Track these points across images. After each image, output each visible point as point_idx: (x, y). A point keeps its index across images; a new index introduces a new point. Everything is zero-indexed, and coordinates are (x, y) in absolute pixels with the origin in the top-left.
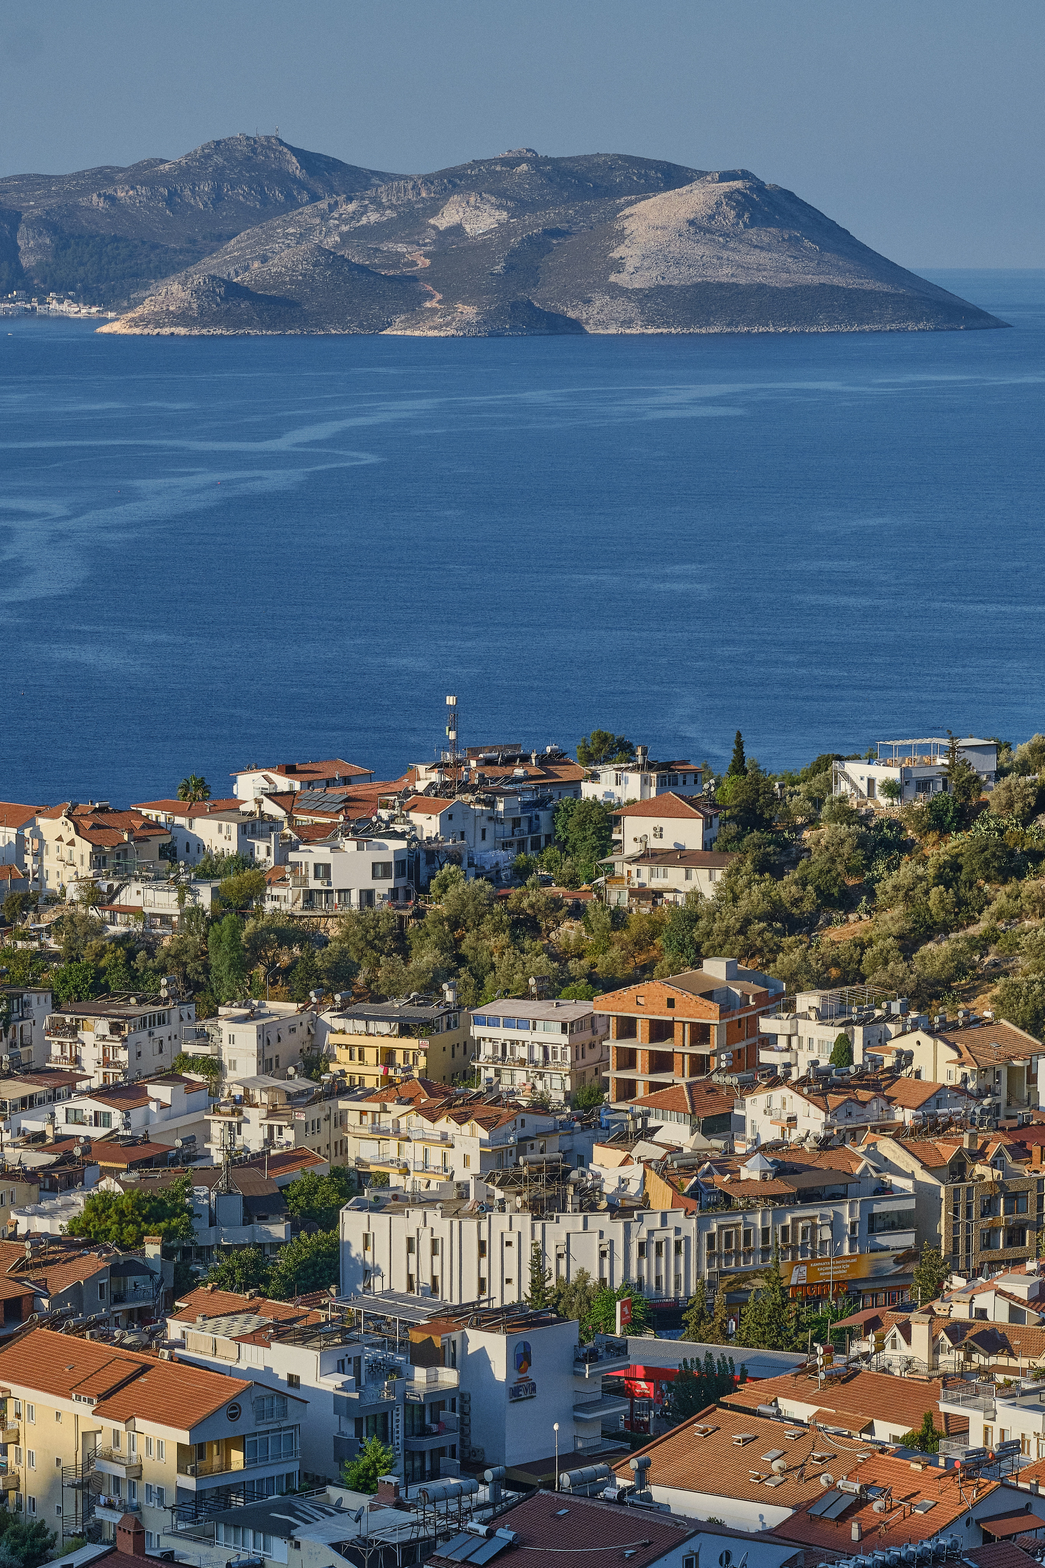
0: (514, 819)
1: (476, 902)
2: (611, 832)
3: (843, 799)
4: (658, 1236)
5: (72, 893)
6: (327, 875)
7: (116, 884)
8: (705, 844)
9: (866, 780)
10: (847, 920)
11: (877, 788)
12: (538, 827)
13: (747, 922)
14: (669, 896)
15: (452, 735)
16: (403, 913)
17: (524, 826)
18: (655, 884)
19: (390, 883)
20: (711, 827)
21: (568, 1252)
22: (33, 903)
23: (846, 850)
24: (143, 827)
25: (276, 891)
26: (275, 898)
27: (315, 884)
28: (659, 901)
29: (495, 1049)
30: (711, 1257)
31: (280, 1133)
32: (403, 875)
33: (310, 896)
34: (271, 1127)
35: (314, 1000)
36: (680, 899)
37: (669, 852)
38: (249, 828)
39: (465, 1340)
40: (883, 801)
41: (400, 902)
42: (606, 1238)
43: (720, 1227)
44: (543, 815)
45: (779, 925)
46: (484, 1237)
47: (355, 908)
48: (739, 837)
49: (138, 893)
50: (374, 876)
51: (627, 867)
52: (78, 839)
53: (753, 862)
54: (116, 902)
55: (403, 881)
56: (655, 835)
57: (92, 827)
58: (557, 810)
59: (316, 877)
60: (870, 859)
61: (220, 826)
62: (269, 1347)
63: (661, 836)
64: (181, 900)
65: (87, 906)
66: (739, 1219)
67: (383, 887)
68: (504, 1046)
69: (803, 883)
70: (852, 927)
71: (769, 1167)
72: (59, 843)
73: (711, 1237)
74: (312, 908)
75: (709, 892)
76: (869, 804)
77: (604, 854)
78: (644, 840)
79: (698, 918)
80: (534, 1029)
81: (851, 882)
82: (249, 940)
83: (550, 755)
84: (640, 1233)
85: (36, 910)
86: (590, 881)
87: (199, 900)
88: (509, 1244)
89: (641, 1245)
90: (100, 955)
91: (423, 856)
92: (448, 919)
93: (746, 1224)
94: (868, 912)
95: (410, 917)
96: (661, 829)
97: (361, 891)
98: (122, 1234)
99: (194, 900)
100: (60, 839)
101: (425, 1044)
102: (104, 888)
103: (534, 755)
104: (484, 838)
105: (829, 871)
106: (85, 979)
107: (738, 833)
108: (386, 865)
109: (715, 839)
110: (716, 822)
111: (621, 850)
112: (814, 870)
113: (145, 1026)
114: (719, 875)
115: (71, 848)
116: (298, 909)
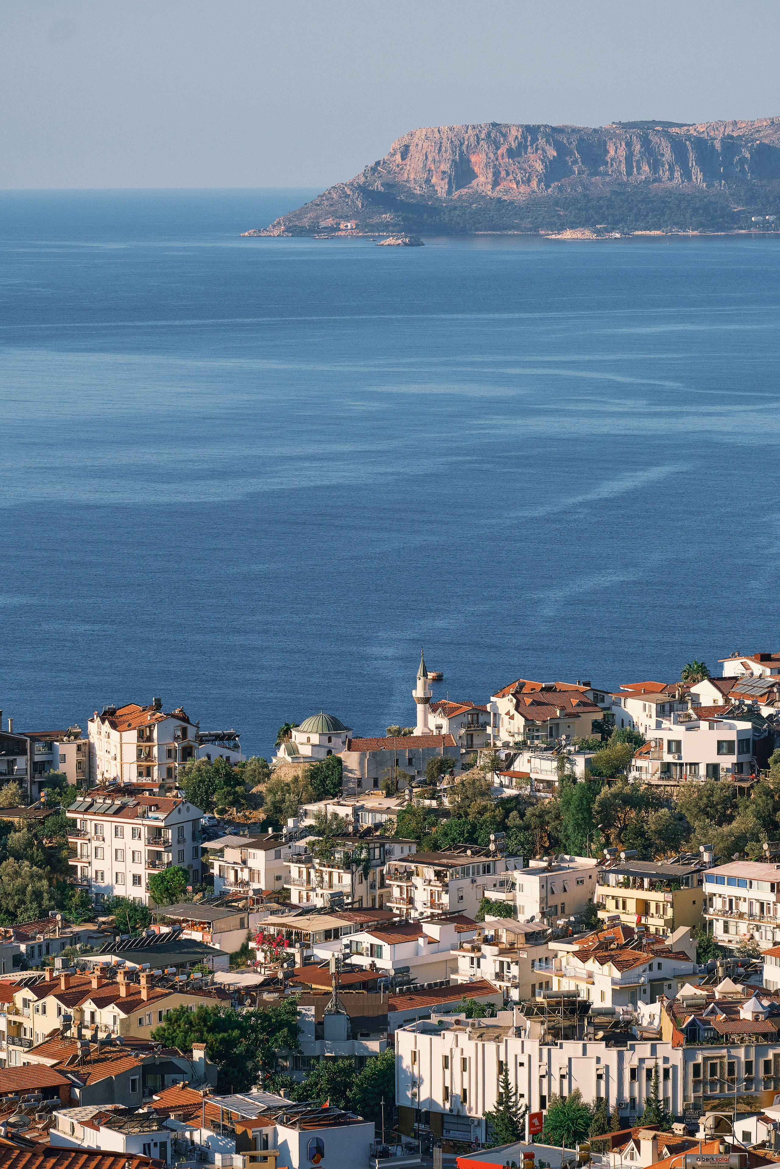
4: (649, 1064)
6: (679, 750)
19: (733, 759)
21: (570, 1073)
25: (640, 763)
27: (668, 758)
29: (724, 903)
30: (696, 1083)
31: (509, 968)
32: (748, 752)
34: (502, 963)
35: (608, 857)
39: (276, 1134)
41: (742, 775)
42: (603, 1063)
43: (705, 1059)
46: (502, 1058)
47: (702, 779)
49: (528, 761)
50: (719, 753)
52: (517, 714)
54: (512, 768)
55: (746, 758)
57: (532, 704)
59: (669, 751)
62: (98, 1130)
64: (561, 768)
65: (489, 771)
66: (724, 1052)
67: (727, 761)
68: (731, 901)
71: (761, 1009)
72: (506, 717)
73: (697, 1067)
74: (670, 778)
80: (751, 887)
82: (602, 804)
84: (631, 1060)
85: (452, 774)
87: (575, 768)
88: (522, 1064)
89: (633, 1071)
90: (481, 813)
93: (730, 1057)
95: (748, 788)
97: (708, 765)
98: (185, 1041)
99: (571, 769)
100: (508, 713)
101: (669, 897)
102: (503, 757)
106: (461, 834)
108: (731, 743)
113: (468, 874)
115: (512, 721)
116: (655, 780)
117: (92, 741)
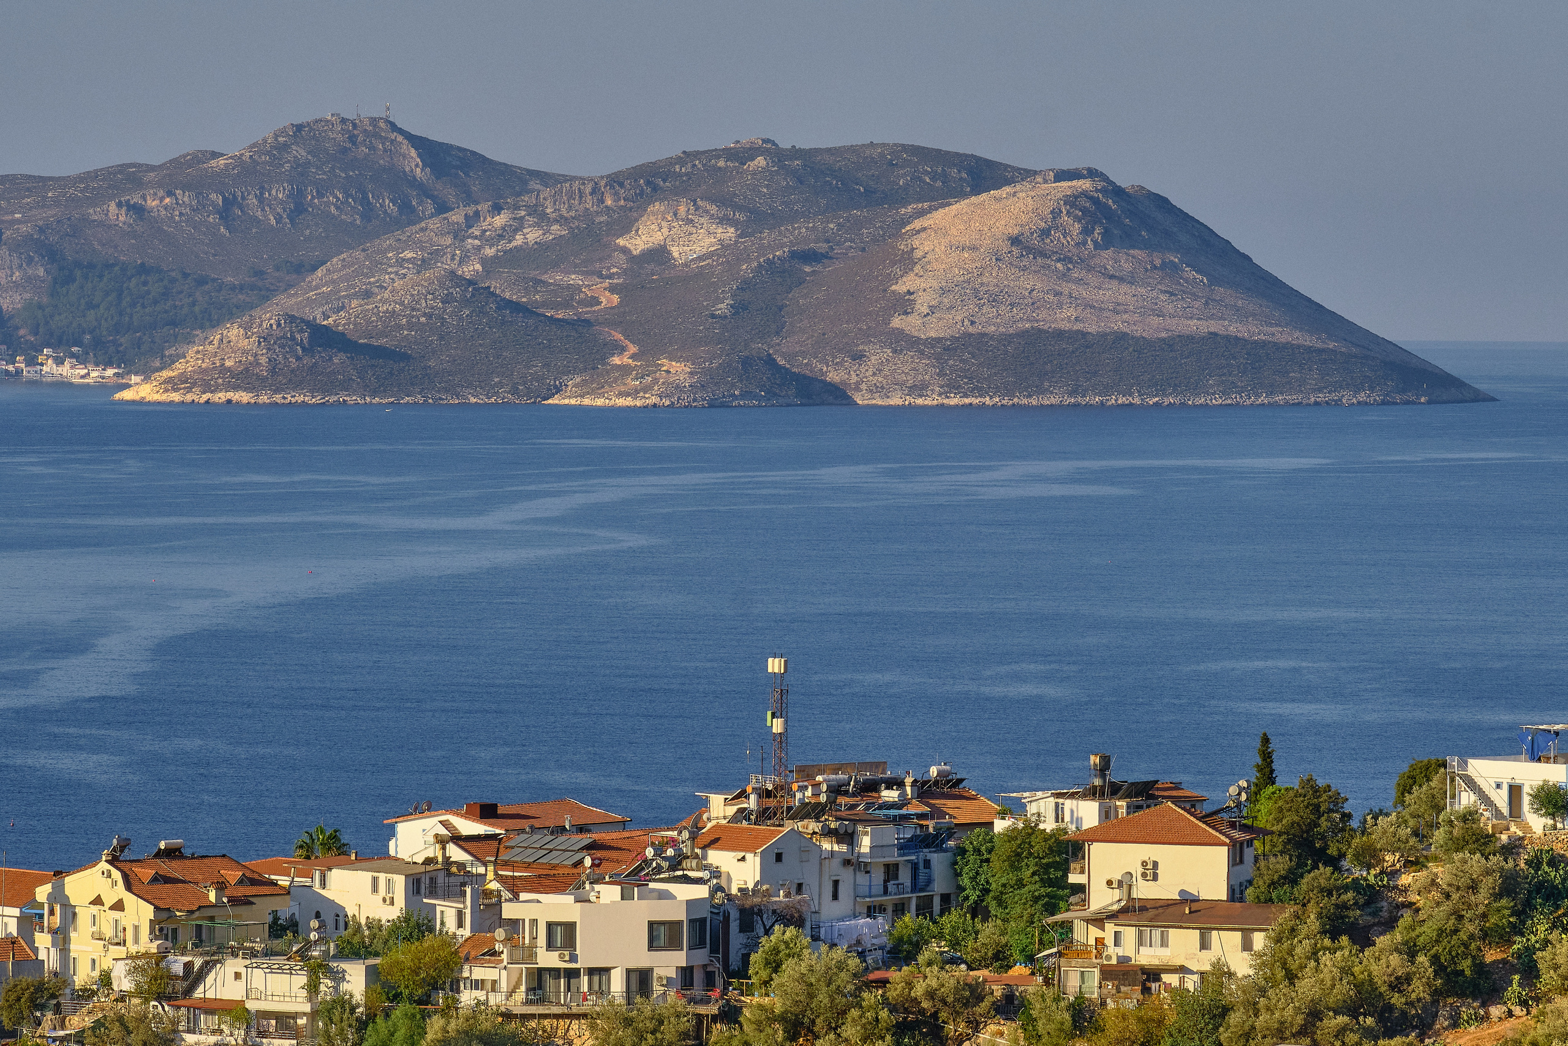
0: (887, 866)
1: (833, 987)
2: (1066, 871)
3: (1470, 816)
5: (123, 982)
6: (570, 942)
7: (198, 962)
8: (1231, 890)
9: (1505, 787)
10: (1486, 1017)
11: (1526, 800)
12: (929, 881)
13: (1314, 1015)
14: (1172, 979)
15: (777, 726)
16: (702, 1010)
17: (905, 876)
18: (1148, 956)
19: (679, 958)
20: (1241, 861)
22: (53, 996)
23: (1482, 897)
24: (241, 882)
25: (479, 973)
26: (478, 985)
27: (548, 959)
28: (1154, 986)
32: (702, 944)
33: (539, 980)
36: (1191, 983)
37: (1169, 904)
38: (425, 882)
40: (1537, 823)
41: (697, 991)
44: (937, 859)
45: (1370, 1021)
47: (620, 1000)
48: (1292, 878)
49: (237, 976)
50: (651, 947)
51: (1094, 932)
52: (130, 899)
53: (1320, 916)
54: (198, 993)
55: (702, 956)
56: (1144, 875)
57: (155, 879)
58: (963, 852)
59: (550, 946)
60: (1523, 912)
61: (375, 880)
63: (1155, 878)
64: (313, 988)
65: (146, 1001)
67: (668, 964)
69: (1411, 951)
70: (1495, 1029)
72: (95, 909)
74: (542, 1001)
75: (1242, 966)
76: (1513, 829)
77: (1052, 909)
78: (1124, 883)
79: (1226, 1010)
81: (1491, 956)
83: (936, 783)
85: (57, 1009)
86: (1030, 959)
87: (345, 987)
91: (734, 915)
92: (782, 1018)
94: (1524, 1003)
95: (715, 1019)
96: (1155, 864)
97: (629, 971)
99: (336, 989)
100: (98, 901)
102: (178, 968)
103: (909, 781)
104: (835, 897)
105: (1456, 931)
107: (1290, 871)
108: (673, 926)
109: (1250, 882)
110: (1249, 853)
111: (1084, 902)
112: (1428, 931)
114: (1259, 940)
115: (117, 914)
116: (518, 1003)
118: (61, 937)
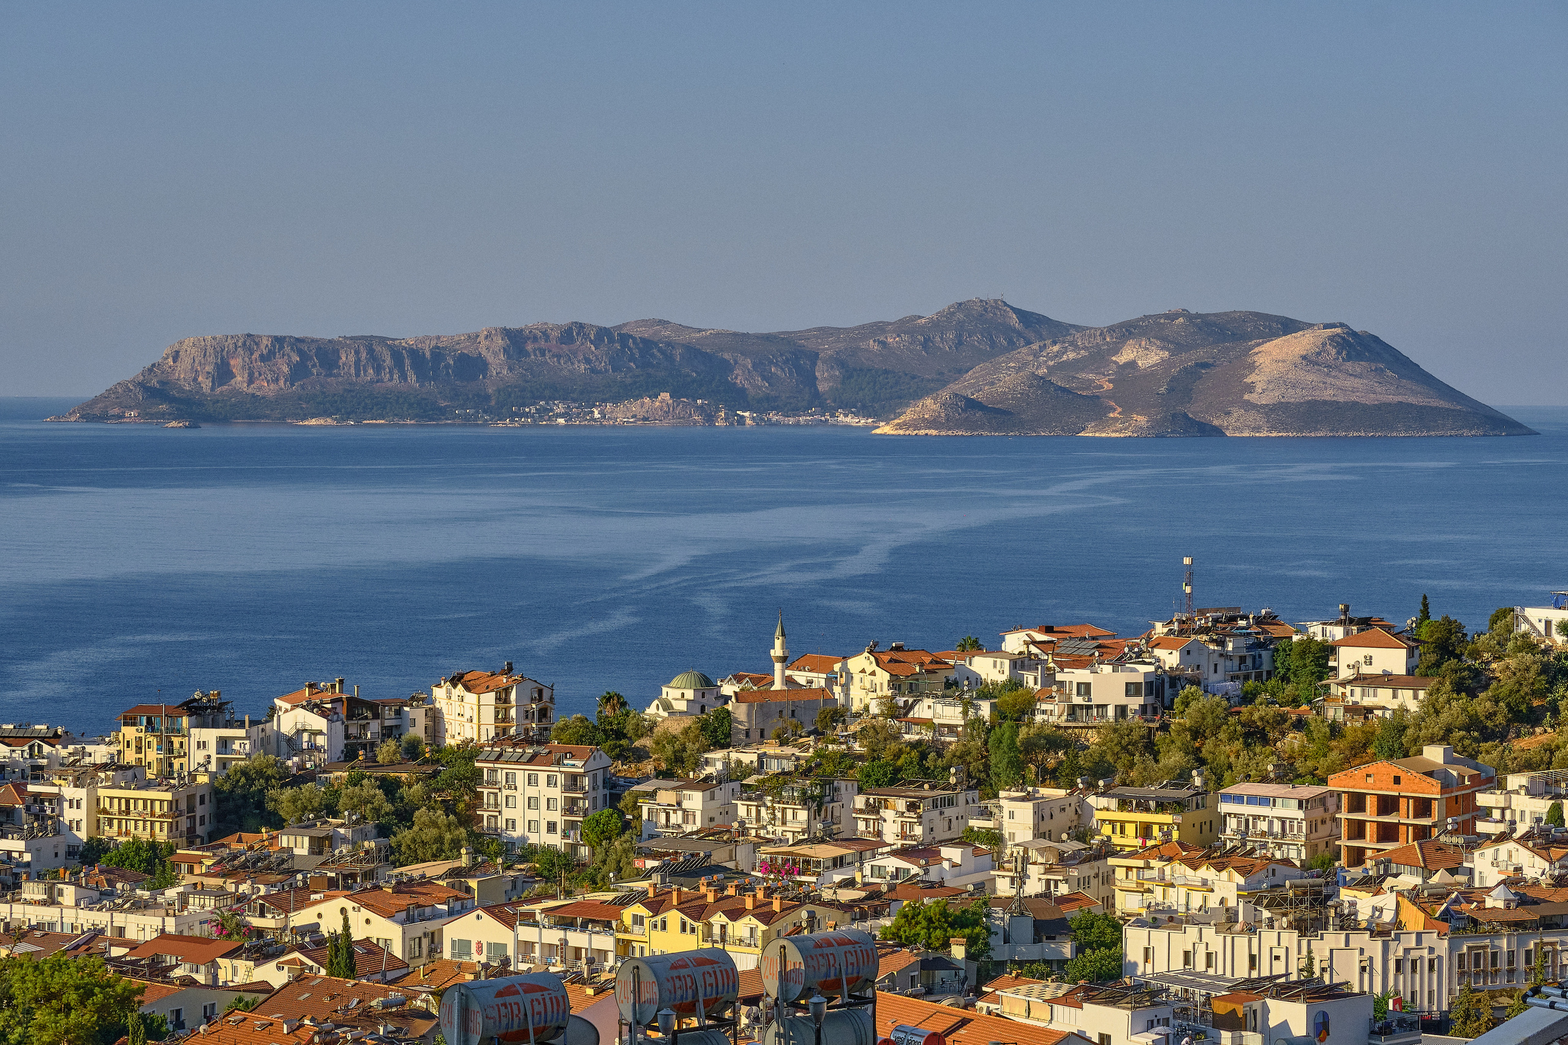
0: (1241, 657)
1: (1214, 715)
2: (1328, 660)
3: (1525, 636)
4: (1414, 954)
5: (874, 709)
6: (1088, 692)
7: (911, 700)
8: (1408, 670)
9: (1543, 622)
10: (1533, 733)
11: (1554, 628)
12: (1261, 664)
13: (1449, 731)
14: (1379, 713)
15: (1188, 590)
16: (1151, 725)
17: (1249, 662)
18: (1367, 702)
19: (1140, 700)
20: (1413, 656)
21: (1331, 966)
22: (842, 716)
23: (1532, 674)
24: (931, 662)
25: (1044, 707)
26: (1044, 712)
27: (1078, 700)
28: (1370, 716)
29: (1239, 823)
30: (1462, 975)
31: (1056, 886)
32: (1151, 694)
33: (1073, 710)
34: (1048, 881)
35: (1081, 786)
36: (1388, 714)
37: (1377, 676)
38: (1019, 662)
39: (1266, 1010)
40: (1559, 639)
41: (1149, 716)
42: (1367, 955)
43: (1469, 948)
44: (1265, 655)
45: (1476, 734)
46: (1255, 951)
47: (1111, 720)
48: (1438, 664)
49: (929, 707)
50: (1127, 695)
51: (1341, 690)
52: (878, 670)
53: (1451, 683)
54: (911, 715)
55: (1151, 699)
56: (1365, 662)
57: (890, 661)
58: (1277, 650)
59: (1078, 694)
60: (1552, 682)
61: (995, 662)
62: (1082, 1008)
63: (1371, 664)
64: (965, 713)
65: (886, 718)
66: (1487, 942)
67: (1135, 703)
68: (1247, 821)
69: (1496, 701)
70: (1539, 738)
71: (1512, 897)
72: (862, 675)
73: (1461, 956)
74: (1075, 720)
75: (1413, 706)
76: (1547, 642)
77: (1321, 679)
78: (1355, 666)
79: (1405, 728)
80: (1274, 805)
81: (1536, 703)
82: (1023, 744)
83: (1264, 617)
84: (1397, 951)
85: (844, 722)
86: (1310, 702)
87: (980, 712)
88: (1277, 958)
89: (1398, 962)
90: (897, 756)
91: (1167, 680)
92: (1190, 730)
93: (1493, 946)
94: (1552, 727)
95: (1157, 729)
96: (1371, 657)
97: (1116, 706)
98: (930, 937)
99: (976, 713)
100: (863, 671)
101: (1179, 819)
102: (901, 704)
103: (1251, 616)
104: (1216, 672)
105: (1519, 691)
106: (885, 774)
107: (1437, 661)
108: (1138, 685)
109: (1417, 667)
110: (1417, 653)
111: (1336, 675)
112: (1504, 691)
113: (937, 807)
114: (1422, 694)
115: (872, 677)
116: (1062, 721)
117: (438, 705)
118: (846, 688)
